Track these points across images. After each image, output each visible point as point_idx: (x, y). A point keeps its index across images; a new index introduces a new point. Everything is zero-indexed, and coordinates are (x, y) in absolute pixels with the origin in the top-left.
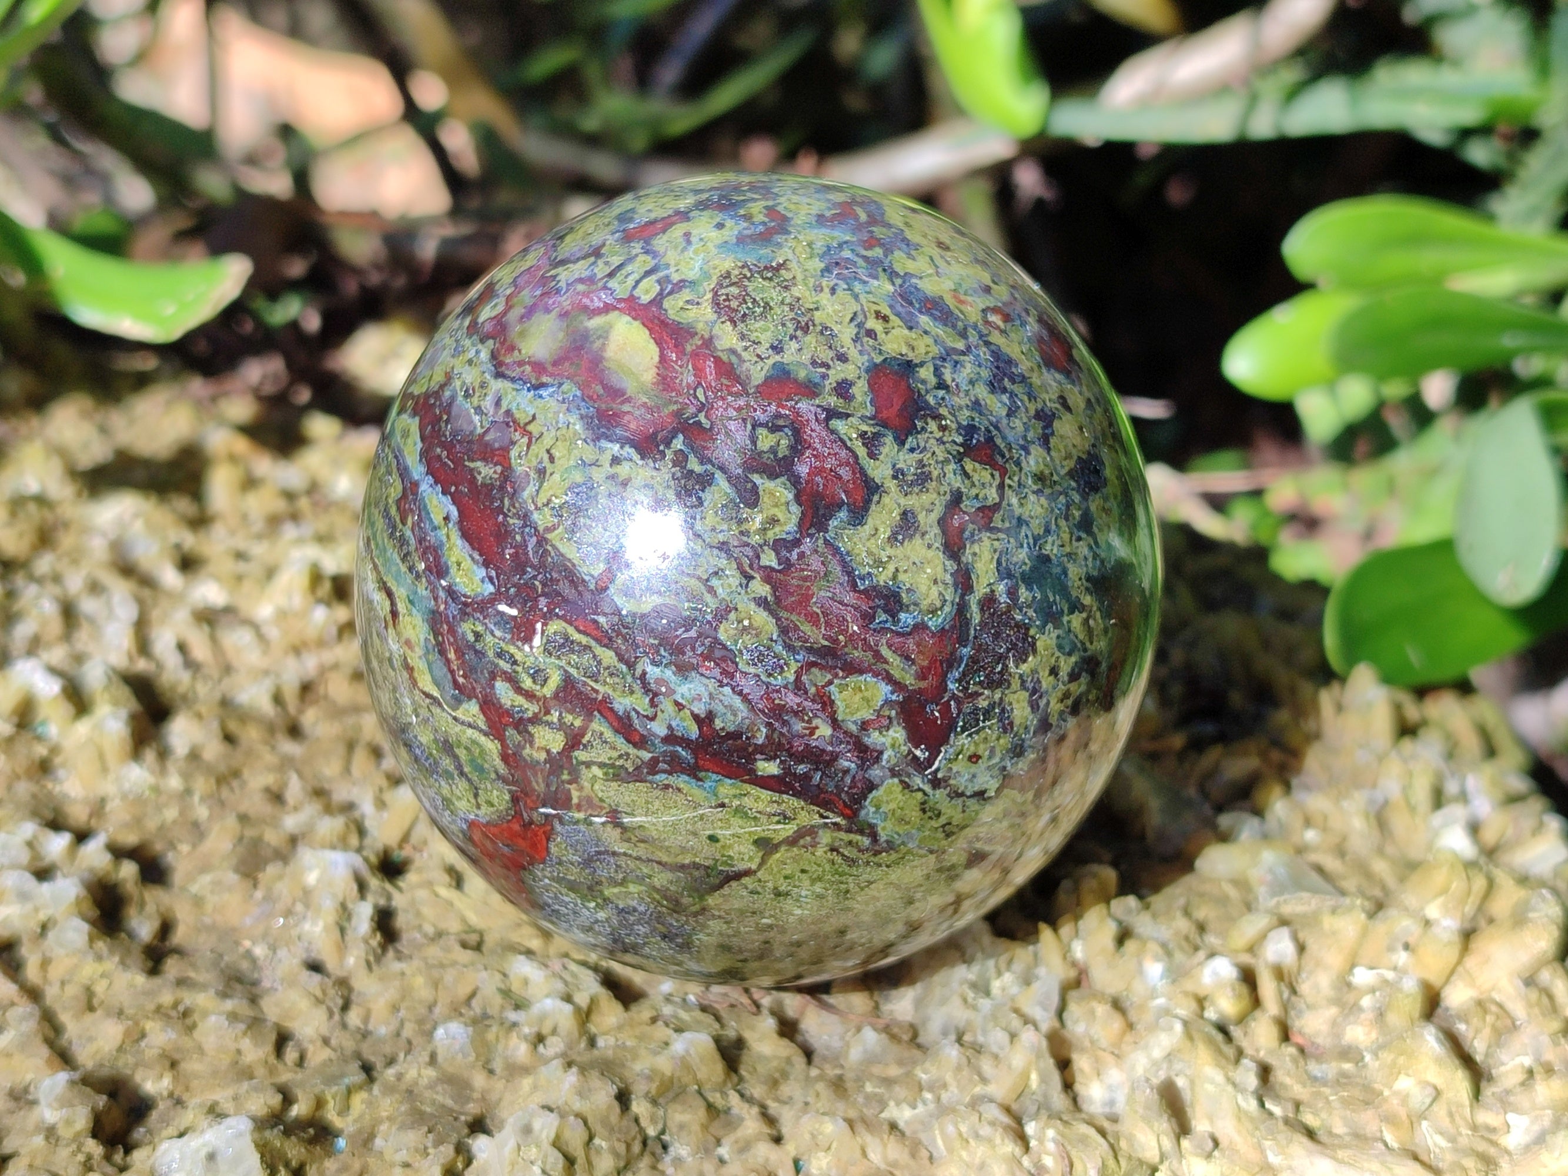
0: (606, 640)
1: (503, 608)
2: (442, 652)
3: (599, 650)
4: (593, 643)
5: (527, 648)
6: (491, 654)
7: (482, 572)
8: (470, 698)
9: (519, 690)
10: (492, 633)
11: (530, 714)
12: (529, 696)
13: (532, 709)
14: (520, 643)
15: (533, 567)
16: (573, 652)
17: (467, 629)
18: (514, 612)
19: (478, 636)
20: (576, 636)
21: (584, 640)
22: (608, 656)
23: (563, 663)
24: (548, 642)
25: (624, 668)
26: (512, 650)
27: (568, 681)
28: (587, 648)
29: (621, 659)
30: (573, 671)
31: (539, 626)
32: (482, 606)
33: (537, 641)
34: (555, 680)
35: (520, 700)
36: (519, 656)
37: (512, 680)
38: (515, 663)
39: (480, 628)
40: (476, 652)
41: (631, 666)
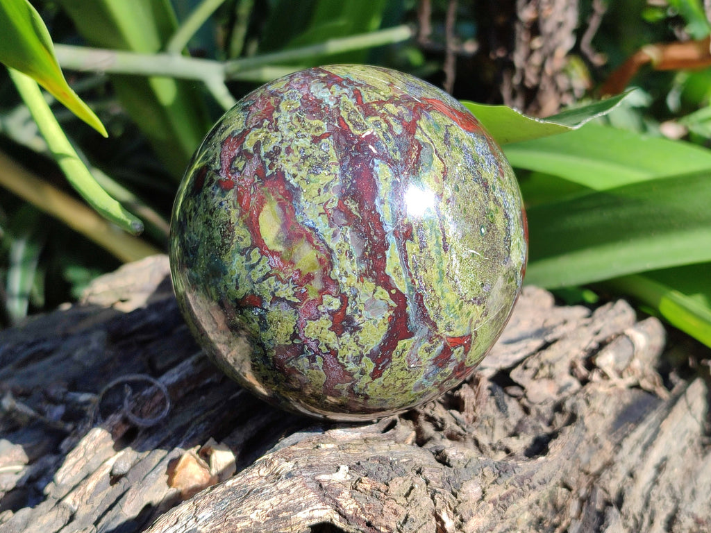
0: (340, 119)
1: (375, 151)
2: (418, 161)
3: (345, 118)
4: (346, 120)
5: (375, 134)
6: (393, 142)
7: (375, 168)
8: (417, 140)
9: (390, 127)
10: (387, 147)
11: (392, 118)
12: (387, 122)
13: (391, 119)
14: (377, 136)
15: (351, 156)
16: (356, 122)
17: (398, 156)
18: (370, 147)
19: (395, 151)
20: (351, 126)
21: (348, 123)
22: (344, 114)
23: (363, 121)
24: (364, 130)
25: (341, 109)
26: (382, 137)
27: (366, 116)
28: (349, 120)
29: (339, 111)
30: (361, 117)
31: (363, 136)
32: (384, 157)
33: (368, 133)
34: (371, 119)
35: (392, 123)
36: (381, 134)
37: (390, 128)
38: (384, 132)
39: (391, 153)
40: (400, 148)
41: (338, 108)
